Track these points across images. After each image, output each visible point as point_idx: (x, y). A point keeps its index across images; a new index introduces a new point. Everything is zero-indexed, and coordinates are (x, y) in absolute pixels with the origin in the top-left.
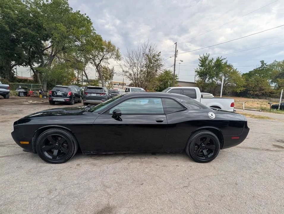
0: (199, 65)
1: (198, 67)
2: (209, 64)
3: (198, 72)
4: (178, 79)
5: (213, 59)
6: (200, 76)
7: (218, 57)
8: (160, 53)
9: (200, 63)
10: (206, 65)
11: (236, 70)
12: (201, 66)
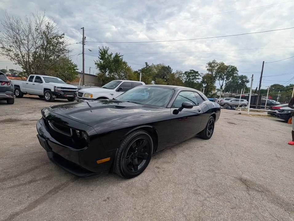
0: (99, 58)
1: (98, 59)
2: (108, 58)
3: (98, 65)
4: (78, 69)
5: (112, 54)
6: (101, 69)
7: (117, 53)
8: (64, 34)
9: (100, 56)
10: (106, 58)
11: (130, 67)
12: (101, 59)
